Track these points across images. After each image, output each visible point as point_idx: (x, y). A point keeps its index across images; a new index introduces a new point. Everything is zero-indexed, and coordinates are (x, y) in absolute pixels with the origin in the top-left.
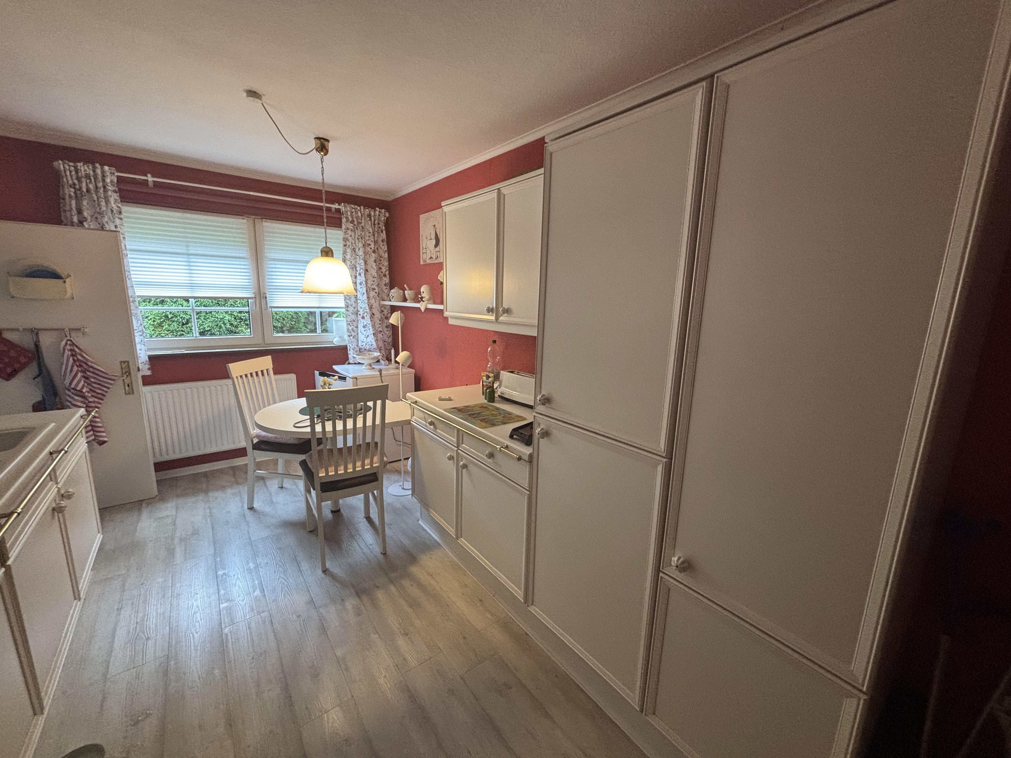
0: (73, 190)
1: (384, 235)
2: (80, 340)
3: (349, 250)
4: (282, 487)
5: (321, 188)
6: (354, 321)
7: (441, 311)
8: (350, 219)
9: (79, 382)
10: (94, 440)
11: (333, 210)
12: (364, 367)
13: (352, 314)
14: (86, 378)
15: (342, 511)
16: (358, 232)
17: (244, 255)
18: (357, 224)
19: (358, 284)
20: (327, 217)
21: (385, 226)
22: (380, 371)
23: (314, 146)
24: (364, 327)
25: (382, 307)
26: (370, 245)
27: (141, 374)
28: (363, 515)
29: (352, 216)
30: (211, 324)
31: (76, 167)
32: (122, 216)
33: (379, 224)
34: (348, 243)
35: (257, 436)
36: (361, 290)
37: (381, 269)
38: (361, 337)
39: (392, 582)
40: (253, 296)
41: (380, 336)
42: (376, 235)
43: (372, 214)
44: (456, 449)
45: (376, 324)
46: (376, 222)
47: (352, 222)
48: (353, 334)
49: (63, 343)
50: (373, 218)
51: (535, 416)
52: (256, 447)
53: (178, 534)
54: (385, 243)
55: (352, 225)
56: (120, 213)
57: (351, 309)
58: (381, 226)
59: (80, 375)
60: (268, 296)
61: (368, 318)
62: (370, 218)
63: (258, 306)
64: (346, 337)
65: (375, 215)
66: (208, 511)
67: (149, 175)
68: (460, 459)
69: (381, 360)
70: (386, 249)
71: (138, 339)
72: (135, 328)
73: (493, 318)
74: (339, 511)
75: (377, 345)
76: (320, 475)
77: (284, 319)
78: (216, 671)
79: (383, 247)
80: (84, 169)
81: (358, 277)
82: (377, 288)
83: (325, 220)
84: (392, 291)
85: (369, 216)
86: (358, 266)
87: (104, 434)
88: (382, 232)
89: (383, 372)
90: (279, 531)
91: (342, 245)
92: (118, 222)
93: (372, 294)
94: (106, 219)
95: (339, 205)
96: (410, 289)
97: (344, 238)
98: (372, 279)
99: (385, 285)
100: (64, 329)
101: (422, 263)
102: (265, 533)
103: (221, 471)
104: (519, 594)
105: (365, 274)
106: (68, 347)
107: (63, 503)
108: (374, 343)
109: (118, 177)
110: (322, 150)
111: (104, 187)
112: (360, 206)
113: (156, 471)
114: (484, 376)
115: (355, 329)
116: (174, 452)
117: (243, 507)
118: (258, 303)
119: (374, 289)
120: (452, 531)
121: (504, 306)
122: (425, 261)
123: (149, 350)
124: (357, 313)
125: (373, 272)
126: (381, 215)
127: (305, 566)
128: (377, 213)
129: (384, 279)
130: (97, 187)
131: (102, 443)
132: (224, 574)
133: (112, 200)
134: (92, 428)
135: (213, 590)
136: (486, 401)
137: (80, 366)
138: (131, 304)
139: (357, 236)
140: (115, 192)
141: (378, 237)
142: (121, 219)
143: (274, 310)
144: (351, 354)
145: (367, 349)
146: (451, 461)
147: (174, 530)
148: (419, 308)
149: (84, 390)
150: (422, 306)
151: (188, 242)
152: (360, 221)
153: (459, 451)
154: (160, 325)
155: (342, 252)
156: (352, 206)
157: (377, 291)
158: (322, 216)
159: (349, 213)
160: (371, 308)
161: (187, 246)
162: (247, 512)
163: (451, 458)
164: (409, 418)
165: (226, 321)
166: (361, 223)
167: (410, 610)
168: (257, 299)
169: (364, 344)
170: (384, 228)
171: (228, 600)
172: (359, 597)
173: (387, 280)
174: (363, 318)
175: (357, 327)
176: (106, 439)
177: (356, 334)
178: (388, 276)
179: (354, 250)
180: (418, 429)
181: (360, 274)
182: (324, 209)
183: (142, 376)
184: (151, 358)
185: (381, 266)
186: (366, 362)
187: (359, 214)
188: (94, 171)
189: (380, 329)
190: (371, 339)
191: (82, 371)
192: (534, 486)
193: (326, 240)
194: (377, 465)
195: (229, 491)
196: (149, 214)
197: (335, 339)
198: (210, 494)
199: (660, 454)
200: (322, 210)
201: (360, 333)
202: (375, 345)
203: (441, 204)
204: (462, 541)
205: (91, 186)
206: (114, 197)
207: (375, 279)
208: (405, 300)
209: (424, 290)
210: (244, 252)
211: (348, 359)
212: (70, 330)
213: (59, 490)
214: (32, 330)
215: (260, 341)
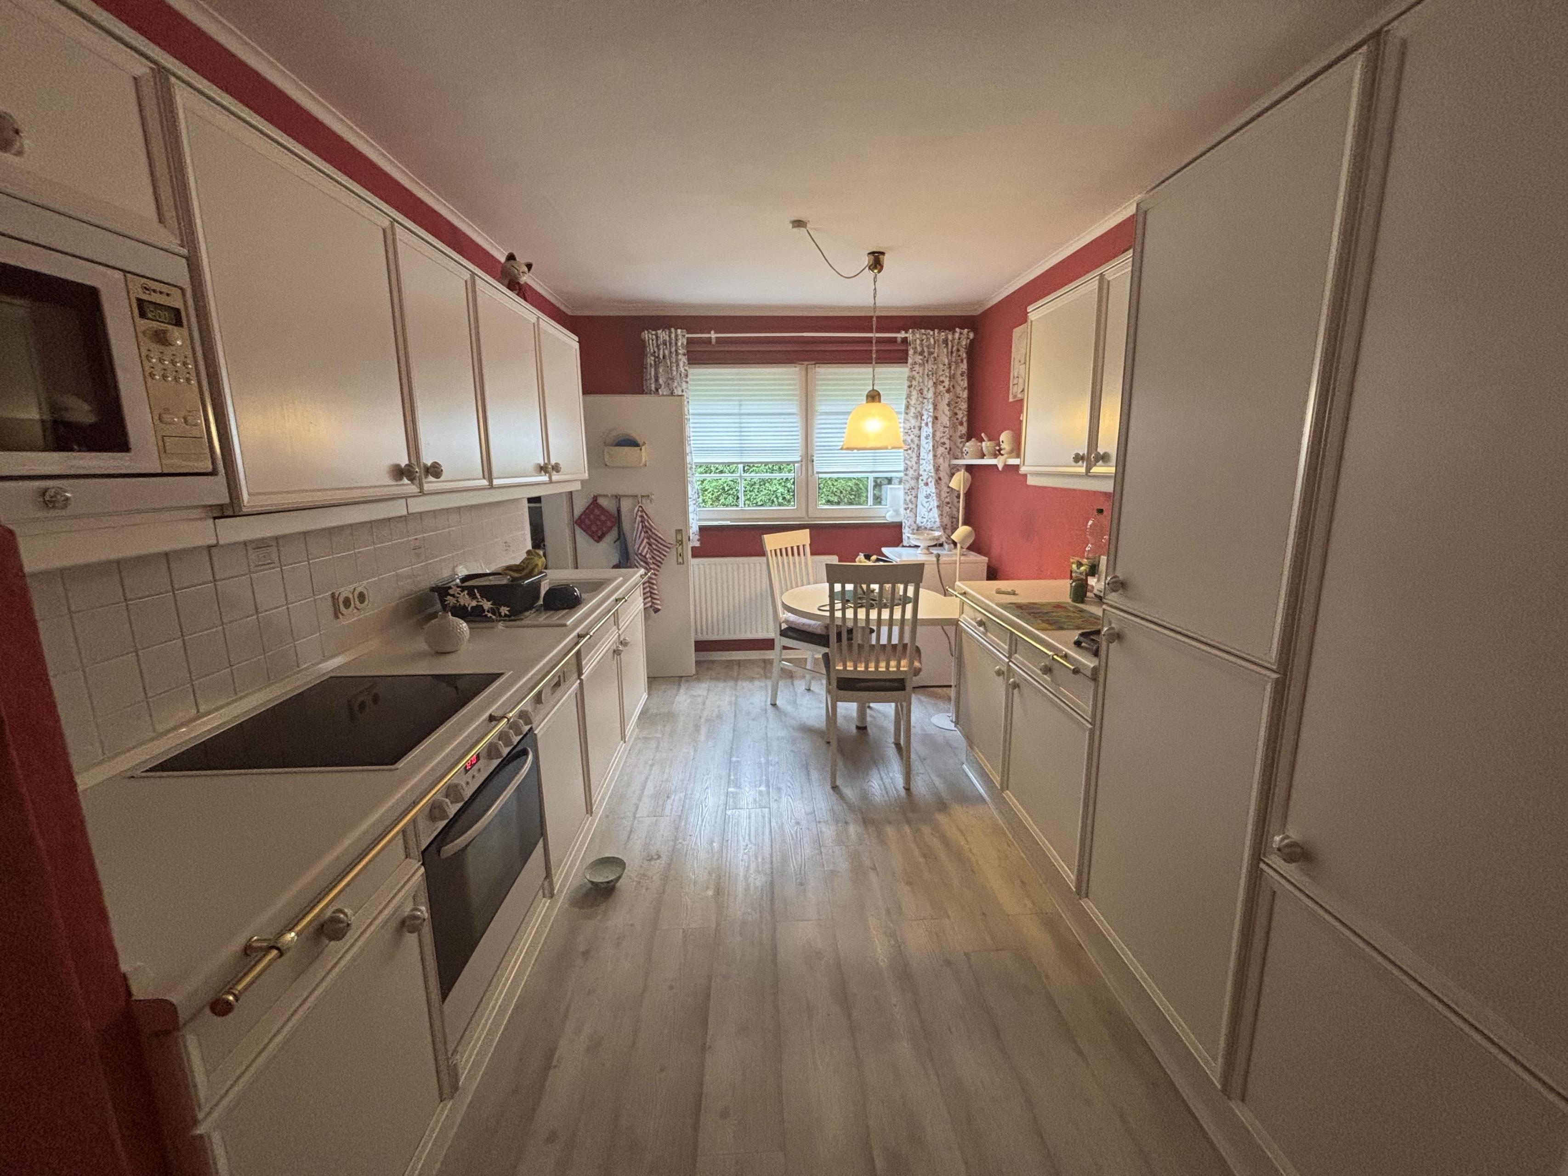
0: (653, 358)
1: (964, 366)
2: (650, 508)
3: (914, 393)
4: (809, 690)
5: (871, 314)
6: (913, 488)
7: (1017, 467)
8: (919, 349)
9: (644, 548)
10: (651, 607)
11: (899, 340)
12: (919, 551)
13: (912, 478)
14: (650, 545)
15: (868, 729)
16: (929, 366)
17: (794, 411)
18: (927, 355)
19: (923, 438)
20: (877, 351)
21: (967, 353)
22: (938, 556)
23: (866, 263)
24: (927, 497)
25: (953, 468)
26: (943, 382)
27: (691, 545)
28: (893, 740)
29: (921, 345)
30: (763, 498)
31: (656, 335)
32: (688, 379)
33: (958, 350)
34: (914, 383)
35: (786, 621)
36: (926, 446)
37: (956, 414)
38: (922, 511)
39: (909, 822)
40: (799, 459)
41: (947, 509)
42: (953, 368)
43: (950, 337)
44: (1007, 660)
45: (942, 492)
46: (955, 348)
47: (922, 353)
48: (910, 506)
49: (636, 509)
50: (950, 343)
51: (1104, 610)
52: (783, 633)
53: (705, 714)
54: (965, 378)
55: (921, 357)
56: (687, 376)
57: (911, 472)
58: (960, 353)
59: (645, 541)
60: (815, 458)
61: (932, 485)
62: (947, 345)
63: (804, 472)
64: (902, 511)
65: (953, 339)
66: (734, 698)
67: (712, 332)
68: (1011, 675)
69: (945, 544)
70: (966, 385)
71: (691, 509)
72: (690, 496)
73: (1083, 470)
74: (865, 728)
75: (941, 522)
76: (837, 668)
77: (841, 492)
78: (715, 844)
79: (962, 383)
80: (663, 335)
81: (924, 428)
82: (947, 442)
83: (874, 356)
84: (968, 444)
85: (946, 341)
86: (925, 413)
87: (658, 602)
88: (962, 361)
89: (942, 559)
90: (796, 734)
91: (906, 387)
92: (684, 385)
93: (941, 450)
94: (676, 384)
95: (906, 332)
96: (990, 440)
97: (909, 377)
98: (942, 429)
99: (961, 437)
100: (636, 496)
101: (1011, 400)
102: (782, 733)
103: (752, 662)
104: (1070, 877)
105: (933, 423)
106: (640, 513)
107: (621, 648)
108: (938, 520)
109: (688, 338)
110: (875, 268)
111: (676, 351)
112: (933, 330)
113: (696, 650)
114: (1073, 563)
115: (913, 499)
116: (713, 633)
117: (766, 702)
118: (804, 468)
119: (944, 444)
120: (997, 780)
121: (1099, 450)
122: (1015, 396)
123: (700, 520)
124: (917, 478)
125: (945, 420)
126: (962, 337)
127: (815, 775)
128: (957, 335)
129: (960, 428)
130: (671, 352)
131: (657, 611)
132: (738, 761)
133: (681, 364)
134: (650, 594)
135: (724, 773)
136: (1070, 601)
137: (646, 532)
138: (689, 471)
139: (926, 371)
140: (684, 355)
141: (956, 369)
142: (687, 382)
143: (821, 476)
144: (906, 533)
145: (928, 527)
146: (1001, 677)
147: (704, 709)
148: (996, 465)
149: (648, 556)
150: (999, 462)
151: (741, 400)
152: (932, 350)
153: (1011, 664)
154: (718, 499)
155: (905, 396)
156: (923, 331)
157: (947, 446)
158: (871, 351)
159: (918, 342)
160: (937, 469)
161: (740, 405)
162: (769, 707)
163: (999, 673)
164: (956, 616)
165: (779, 495)
166: (932, 353)
167: (922, 860)
168: (804, 463)
169: (925, 520)
170: (965, 355)
171: (736, 786)
172: (866, 827)
173: (963, 429)
174: (927, 484)
175: (916, 497)
176: (659, 607)
177: (914, 506)
178: (965, 424)
179: (921, 392)
180: (968, 633)
181: (927, 424)
182: (874, 341)
183: (692, 548)
184: (702, 529)
185: (956, 410)
186: (922, 544)
187: (932, 341)
188: (670, 336)
189: (948, 500)
190: (935, 513)
191: (648, 538)
192: (1098, 717)
193: (874, 380)
194: (905, 669)
195: (757, 683)
196: (710, 374)
197: (888, 514)
198: (740, 683)
199: (1269, 666)
200: (872, 342)
201: (919, 506)
202: (938, 524)
203: (1026, 310)
204: (1008, 795)
205: (667, 352)
206: (683, 359)
207: (947, 429)
208: (983, 456)
209: (1005, 437)
210: (794, 407)
211: (902, 541)
212: (642, 496)
213: (619, 636)
214: (616, 496)
215: (804, 514)
